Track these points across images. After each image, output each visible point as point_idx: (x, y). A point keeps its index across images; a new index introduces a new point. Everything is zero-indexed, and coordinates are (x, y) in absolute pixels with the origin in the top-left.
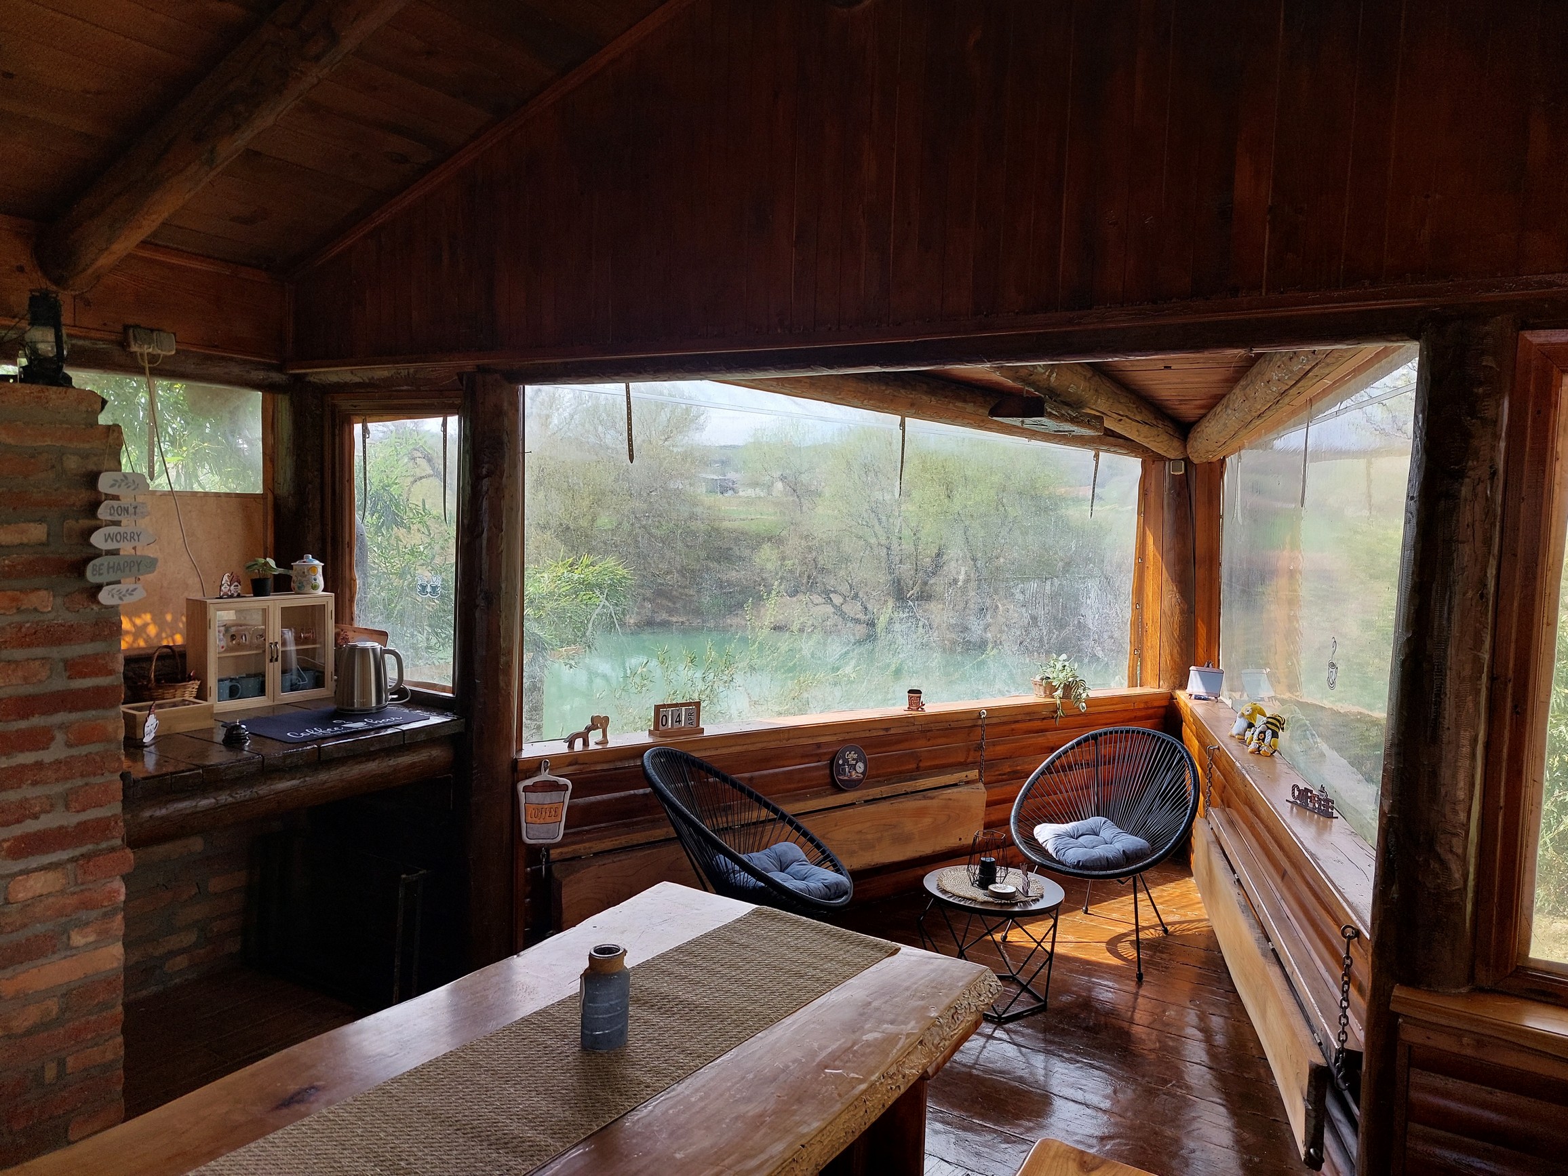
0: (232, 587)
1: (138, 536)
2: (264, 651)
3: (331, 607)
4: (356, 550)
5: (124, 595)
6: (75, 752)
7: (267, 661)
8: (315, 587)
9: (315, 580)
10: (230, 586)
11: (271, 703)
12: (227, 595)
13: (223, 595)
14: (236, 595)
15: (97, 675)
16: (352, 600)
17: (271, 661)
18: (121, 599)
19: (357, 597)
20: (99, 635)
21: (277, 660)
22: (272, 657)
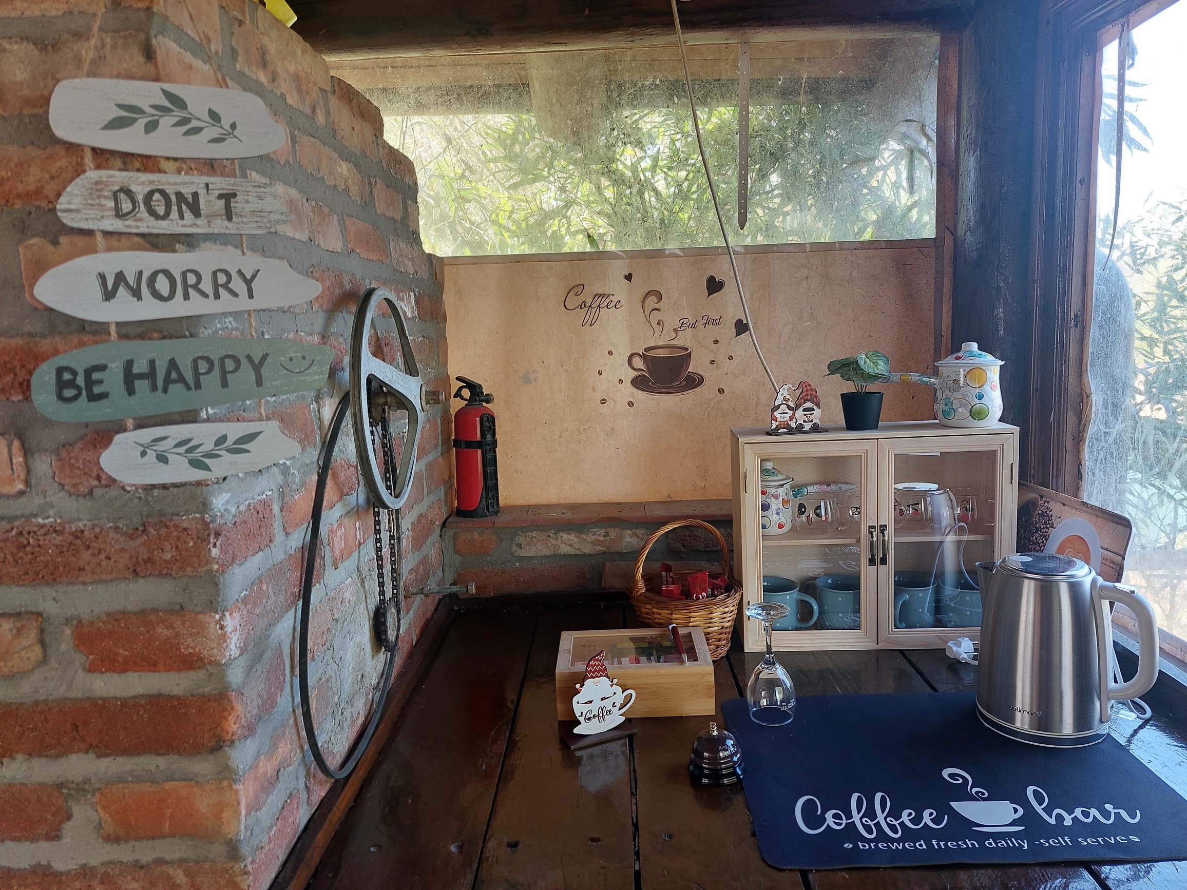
0: (799, 413)
1: (248, 282)
2: (859, 541)
3: (1010, 456)
4: (1094, 332)
5: (210, 455)
6: (124, 853)
7: (864, 561)
8: (978, 414)
9: (980, 397)
10: (794, 410)
11: (870, 646)
12: (788, 427)
13: (777, 428)
14: (807, 427)
15: (153, 666)
16: (1079, 438)
17: (872, 562)
18: (197, 464)
19: (1091, 431)
20: (150, 560)
21: (884, 561)
22: (873, 556)
